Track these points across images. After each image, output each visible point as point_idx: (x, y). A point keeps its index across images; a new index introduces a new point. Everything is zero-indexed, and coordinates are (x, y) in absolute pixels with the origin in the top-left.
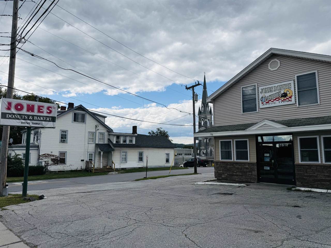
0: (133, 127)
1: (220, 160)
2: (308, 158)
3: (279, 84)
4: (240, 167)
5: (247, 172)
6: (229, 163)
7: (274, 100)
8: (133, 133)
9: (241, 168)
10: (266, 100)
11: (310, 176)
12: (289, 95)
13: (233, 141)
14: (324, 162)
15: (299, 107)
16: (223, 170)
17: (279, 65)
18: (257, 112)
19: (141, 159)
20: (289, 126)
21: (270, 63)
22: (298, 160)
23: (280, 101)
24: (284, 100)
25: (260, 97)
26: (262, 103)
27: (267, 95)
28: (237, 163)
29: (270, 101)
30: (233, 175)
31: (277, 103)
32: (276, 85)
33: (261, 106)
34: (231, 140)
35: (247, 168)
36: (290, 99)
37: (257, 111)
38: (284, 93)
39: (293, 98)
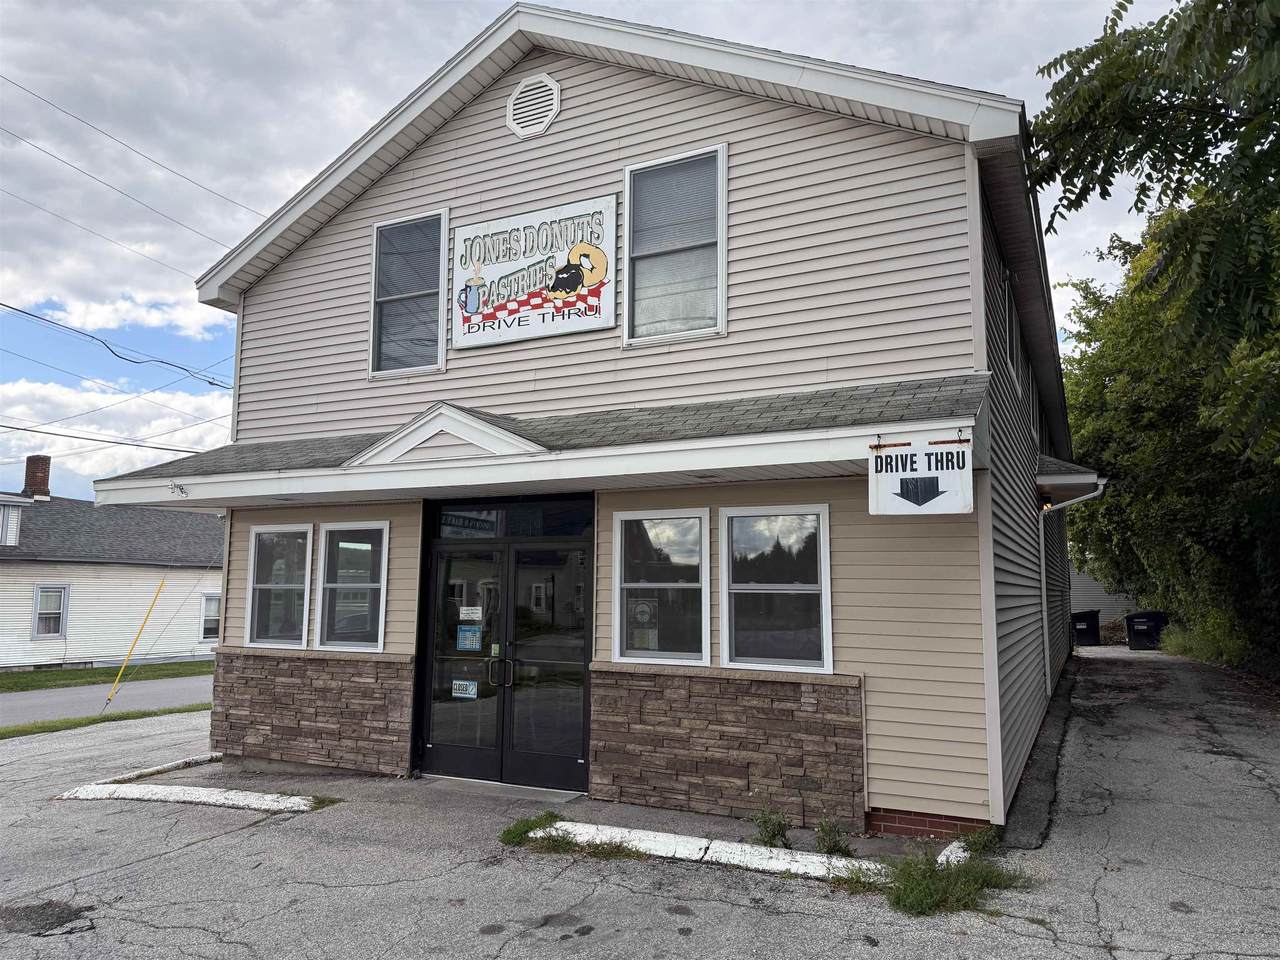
1: (247, 643)
3: (548, 216)
4: (334, 684)
5: (364, 714)
6: (284, 660)
7: (522, 304)
8: (25, 494)
9: (341, 691)
12: (590, 279)
13: (315, 532)
14: (725, 662)
15: (630, 347)
16: (252, 703)
17: (556, 107)
19: (51, 623)
20: (551, 448)
21: (516, 93)
22: (610, 649)
23: (549, 308)
25: (459, 286)
28: (321, 662)
30: (296, 732)
34: (308, 528)
35: (367, 693)
36: (592, 301)
37: (441, 364)
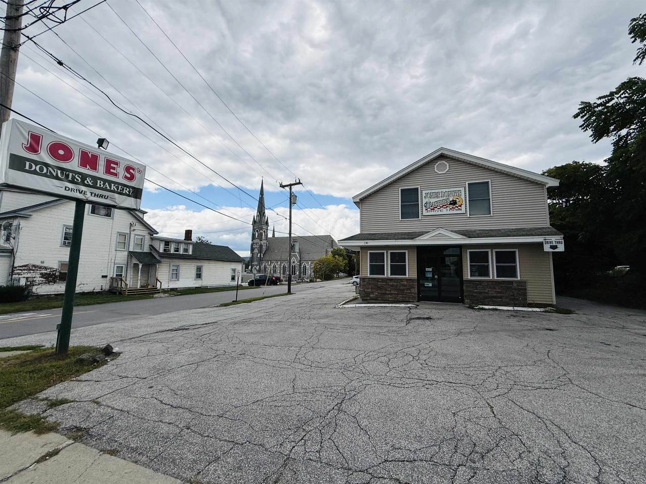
0: (186, 231)
1: (369, 276)
2: (477, 274)
3: (447, 190)
4: (395, 284)
5: (404, 290)
6: (380, 279)
7: (441, 207)
8: (185, 240)
9: (397, 285)
10: (431, 206)
11: (480, 293)
12: (459, 204)
13: (387, 253)
14: (496, 278)
15: (469, 217)
16: (372, 289)
17: (448, 168)
18: (419, 220)
19: (199, 276)
20: (469, 237)
21: (437, 164)
22: (467, 275)
23: (448, 208)
24: (453, 208)
25: (424, 202)
26: (426, 210)
27: (433, 200)
28: (391, 280)
29: (436, 207)
30: (385, 294)
31: (445, 211)
32: (444, 190)
33: (425, 213)
34: (385, 252)
35: (404, 285)
36: (459, 207)
37: (420, 218)
38: (453, 201)
39: (463, 207)
